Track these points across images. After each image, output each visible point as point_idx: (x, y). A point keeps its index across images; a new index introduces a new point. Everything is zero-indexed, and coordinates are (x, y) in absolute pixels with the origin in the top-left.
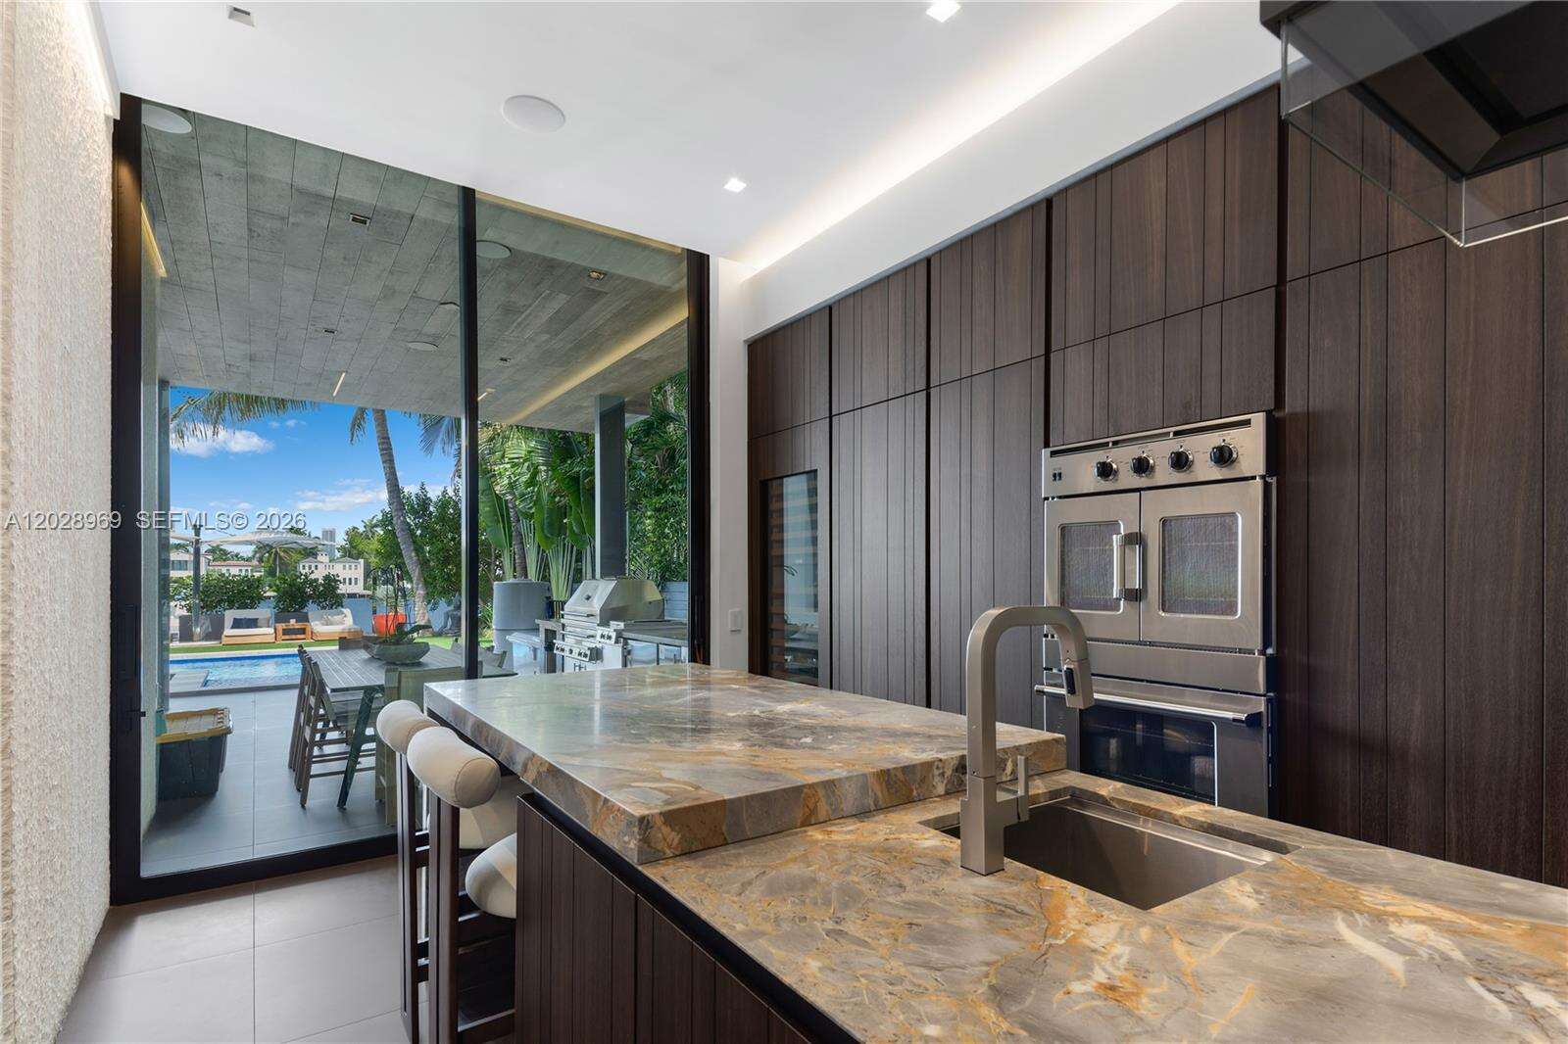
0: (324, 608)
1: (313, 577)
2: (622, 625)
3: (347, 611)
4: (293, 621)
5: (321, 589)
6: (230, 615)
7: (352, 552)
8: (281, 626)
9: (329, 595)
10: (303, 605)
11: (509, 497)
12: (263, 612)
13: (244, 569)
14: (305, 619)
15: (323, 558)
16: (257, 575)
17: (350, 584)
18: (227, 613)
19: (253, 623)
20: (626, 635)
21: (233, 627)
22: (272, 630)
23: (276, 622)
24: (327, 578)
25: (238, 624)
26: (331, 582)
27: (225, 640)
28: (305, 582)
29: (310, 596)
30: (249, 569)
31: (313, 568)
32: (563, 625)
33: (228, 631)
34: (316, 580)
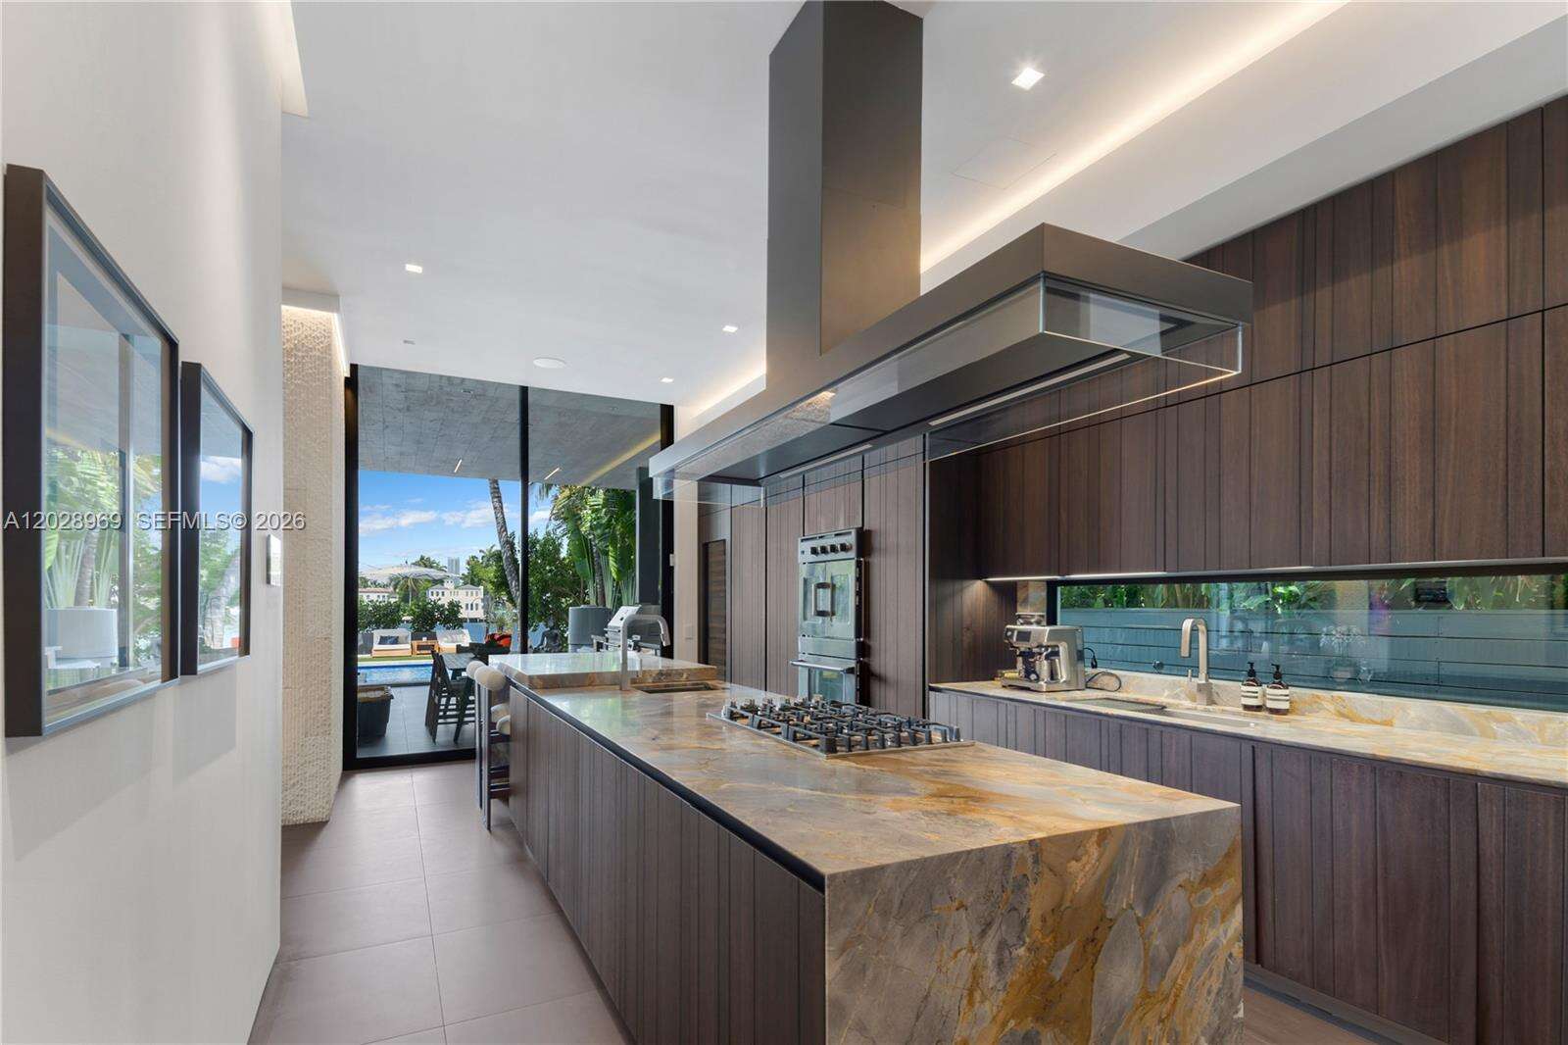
0: (448, 628)
1: (440, 603)
2: (639, 637)
3: (466, 631)
4: (425, 639)
5: (447, 613)
6: (378, 634)
7: (473, 580)
8: (415, 643)
9: (451, 617)
10: (432, 626)
11: (591, 537)
12: (402, 632)
13: (381, 595)
14: (434, 637)
15: (449, 585)
16: (392, 600)
17: (472, 609)
18: (375, 632)
19: (396, 641)
20: (641, 644)
21: (380, 643)
22: (409, 646)
23: (412, 639)
24: (451, 603)
25: (383, 640)
26: (454, 607)
27: (375, 654)
28: (433, 608)
29: (438, 619)
30: (386, 595)
31: (440, 594)
32: (607, 639)
33: (376, 646)
34: (443, 606)
